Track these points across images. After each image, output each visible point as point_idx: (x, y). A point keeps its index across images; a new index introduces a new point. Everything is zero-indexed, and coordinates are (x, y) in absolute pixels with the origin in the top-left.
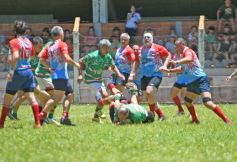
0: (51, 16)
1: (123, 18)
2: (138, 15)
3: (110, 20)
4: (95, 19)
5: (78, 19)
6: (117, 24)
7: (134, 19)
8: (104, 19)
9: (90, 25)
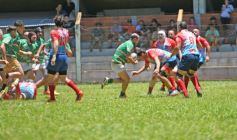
0: (159, 9)
1: (218, 9)
2: (231, 6)
3: (208, 11)
4: (195, 10)
5: (181, 11)
6: (214, 15)
7: (228, 10)
8: (203, 11)
9: (191, 15)
